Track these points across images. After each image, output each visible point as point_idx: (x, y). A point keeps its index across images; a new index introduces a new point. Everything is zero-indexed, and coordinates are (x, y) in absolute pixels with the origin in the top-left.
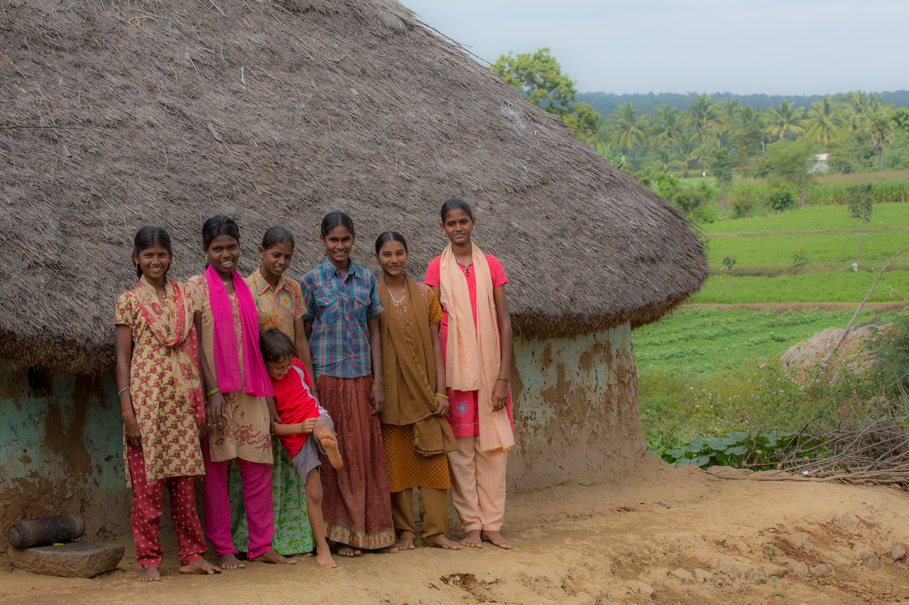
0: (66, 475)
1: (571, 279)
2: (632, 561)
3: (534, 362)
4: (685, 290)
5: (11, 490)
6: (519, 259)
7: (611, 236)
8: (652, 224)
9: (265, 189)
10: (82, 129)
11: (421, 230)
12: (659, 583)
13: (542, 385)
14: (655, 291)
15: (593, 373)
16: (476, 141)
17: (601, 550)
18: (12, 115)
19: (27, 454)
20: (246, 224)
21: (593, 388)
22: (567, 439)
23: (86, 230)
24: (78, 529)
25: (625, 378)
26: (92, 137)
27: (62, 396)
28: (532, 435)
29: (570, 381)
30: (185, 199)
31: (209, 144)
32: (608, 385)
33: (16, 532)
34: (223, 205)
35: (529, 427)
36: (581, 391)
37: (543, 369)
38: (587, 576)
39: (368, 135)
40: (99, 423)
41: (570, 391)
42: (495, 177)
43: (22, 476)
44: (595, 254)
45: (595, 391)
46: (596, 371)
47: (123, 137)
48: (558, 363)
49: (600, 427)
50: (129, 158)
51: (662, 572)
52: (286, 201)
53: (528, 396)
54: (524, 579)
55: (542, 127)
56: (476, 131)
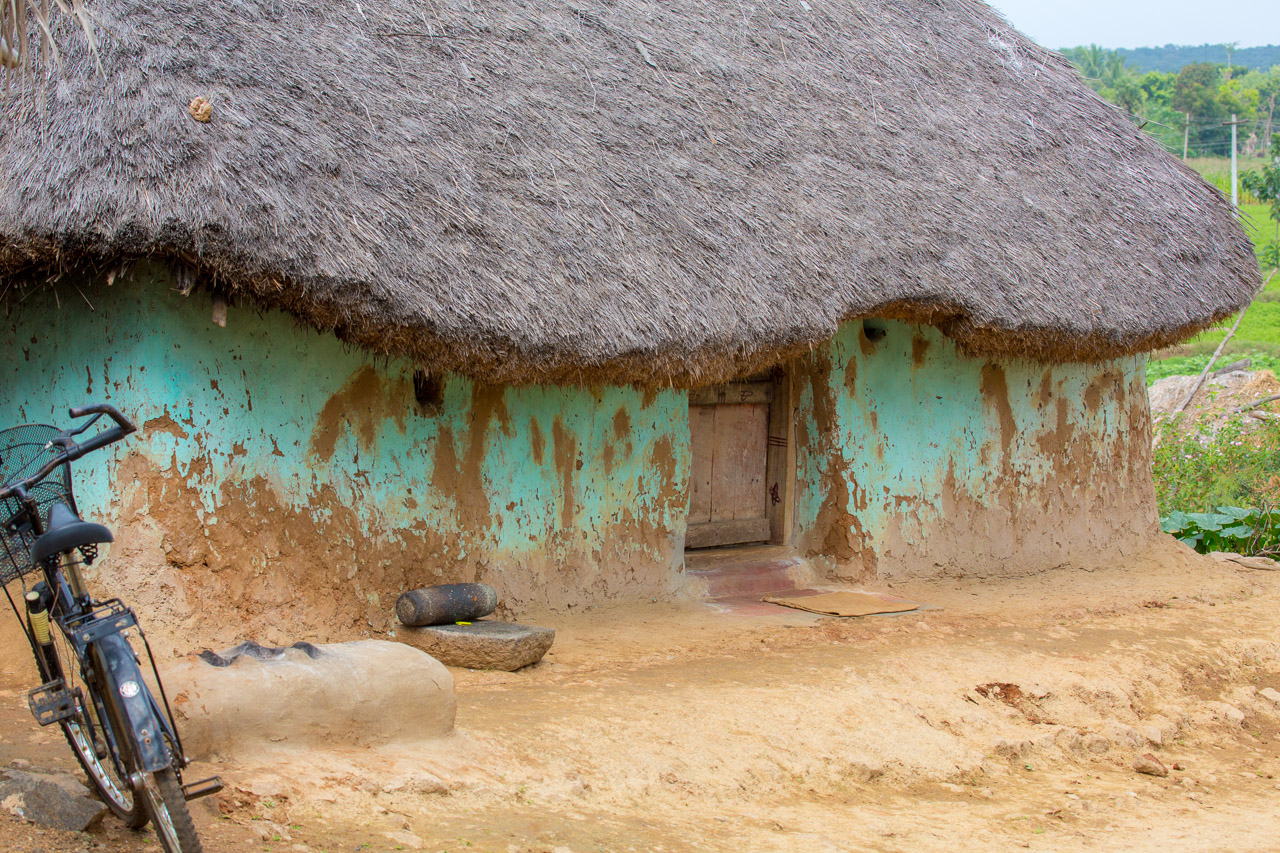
0: (459, 527)
1: (1100, 280)
2: (1207, 675)
3: (1029, 396)
4: (1236, 302)
5: (391, 545)
6: (1038, 250)
7: (1144, 222)
8: (1192, 208)
9: (721, 137)
10: (481, 42)
11: (918, 203)
12: (1247, 707)
13: (1040, 427)
14: (1200, 302)
15: (1101, 413)
16: (964, 82)
17: (1164, 659)
18: (390, 17)
19: (412, 496)
20: (704, 184)
21: (1100, 435)
22: (1066, 506)
23: (508, 184)
24: (489, 602)
25: (1138, 422)
26: (495, 50)
27: (455, 416)
28: (1024, 497)
29: (1073, 424)
30: (625, 146)
31: (641, 70)
32: (1119, 432)
33: (409, 603)
34: (671, 156)
35: (1021, 486)
36: (1086, 438)
37: (1040, 405)
38: (1156, 694)
39: (831, 67)
40: (501, 457)
41: (1072, 439)
42: (996, 134)
43: (405, 526)
44: (1126, 247)
45: (1103, 439)
46: (1105, 411)
47: (533, 55)
48: (1060, 399)
49: (1107, 490)
50: (545, 84)
51: (1249, 692)
52: (748, 154)
53: (1021, 442)
54: (1079, 692)
55: (1041, 67)
56: (963, 67)
